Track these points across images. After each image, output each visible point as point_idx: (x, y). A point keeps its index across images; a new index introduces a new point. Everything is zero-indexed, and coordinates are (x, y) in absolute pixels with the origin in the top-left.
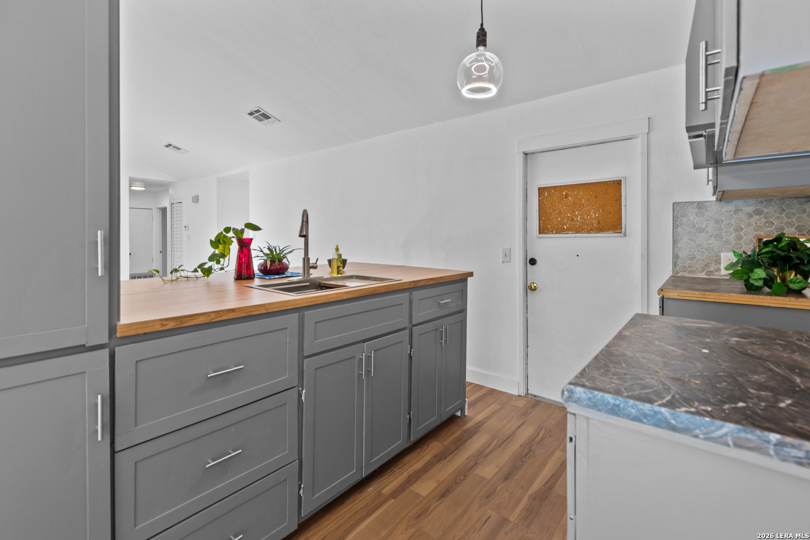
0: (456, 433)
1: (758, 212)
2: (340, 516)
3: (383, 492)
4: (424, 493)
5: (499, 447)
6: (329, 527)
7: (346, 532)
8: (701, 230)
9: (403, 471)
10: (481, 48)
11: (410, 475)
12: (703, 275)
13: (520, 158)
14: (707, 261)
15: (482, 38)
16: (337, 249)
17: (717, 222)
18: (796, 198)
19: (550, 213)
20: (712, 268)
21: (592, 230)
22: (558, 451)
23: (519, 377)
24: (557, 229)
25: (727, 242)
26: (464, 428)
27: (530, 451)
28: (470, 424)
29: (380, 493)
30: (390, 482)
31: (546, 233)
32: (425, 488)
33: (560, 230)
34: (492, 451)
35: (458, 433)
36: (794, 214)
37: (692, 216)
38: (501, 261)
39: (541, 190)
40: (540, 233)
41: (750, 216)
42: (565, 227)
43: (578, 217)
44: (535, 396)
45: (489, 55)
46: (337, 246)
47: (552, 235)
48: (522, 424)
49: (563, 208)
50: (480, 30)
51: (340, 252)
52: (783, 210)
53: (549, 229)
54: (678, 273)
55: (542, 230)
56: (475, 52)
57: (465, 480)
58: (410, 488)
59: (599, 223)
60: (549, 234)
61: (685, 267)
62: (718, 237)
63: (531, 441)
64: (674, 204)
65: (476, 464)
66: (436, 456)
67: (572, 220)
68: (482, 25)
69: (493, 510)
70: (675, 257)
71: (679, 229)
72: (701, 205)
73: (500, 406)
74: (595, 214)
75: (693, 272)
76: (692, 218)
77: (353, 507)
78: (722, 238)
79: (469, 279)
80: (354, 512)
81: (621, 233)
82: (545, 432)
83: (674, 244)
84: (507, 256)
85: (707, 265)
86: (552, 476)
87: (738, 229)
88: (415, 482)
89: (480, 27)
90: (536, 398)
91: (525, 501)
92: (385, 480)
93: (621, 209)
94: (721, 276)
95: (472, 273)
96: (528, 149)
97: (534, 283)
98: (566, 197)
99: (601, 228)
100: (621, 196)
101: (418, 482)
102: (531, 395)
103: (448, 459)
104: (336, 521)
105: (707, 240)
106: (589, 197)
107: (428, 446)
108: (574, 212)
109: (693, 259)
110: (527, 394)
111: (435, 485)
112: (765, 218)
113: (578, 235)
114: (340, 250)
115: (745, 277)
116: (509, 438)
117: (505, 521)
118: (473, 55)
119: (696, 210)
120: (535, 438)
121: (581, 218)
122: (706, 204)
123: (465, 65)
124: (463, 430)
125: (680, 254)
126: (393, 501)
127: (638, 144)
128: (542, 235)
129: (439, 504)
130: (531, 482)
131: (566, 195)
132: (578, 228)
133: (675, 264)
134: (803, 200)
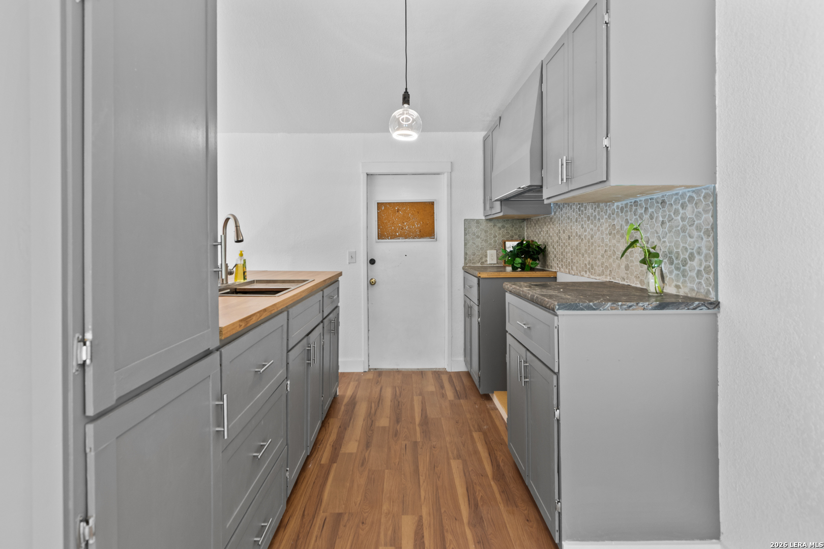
0: (342, 408)
1: (503, 227)
2: (303, 491)
3: (323, 462)
4: (355, 451)
5: (378, 406)
6: (301, 501)
7: (319, 497)
8: (478, 237)
9: (325, 445)
10: (406, 106)
11: (333, 446)
12: (479, 265)
13: (363, 178)
14: (481, 256)
15: (406, 99)
16: (241, 255)
17: (486, 232)
18: (518, 219)
19: (386, 223)
20: (483, 260)
21: (416, 236)
22: (415, 397)
23: (364, 358)
24: (391, 236)
25: (490, 244)
26: (344, 403)
27: (399, 402)
28: (346, 401)
29: (321, 464)
30: (322, 455)
31: (383, 239)
32: (351, 446)
33: (393, 237)
34: (376, 411)
35: (343, 408)
36: (517, 229)
37: (474, 229)
38: (348, 262)
39: (380, 205)
40: (379, 239)
41: (500, 229)
42: (397, 234)
43: (406, 227)
44: (375, 369)
45: (412, 112)
46: (241, 252)
47: (388, 240)
48: (381, 389)
49: (396, 220)
50: (405, 92)
51: (245, 257)
52: (513, 226)
53: (385, 236)
54: (467, 264)
55: (381, 236)
56: (401, 108)
57: (373, 432)
58: (340, 452)
59: (420, 232)
60: (386, 239)
61: (470, 260)
62: (486, 241)
63: (395, 397)
64: (465, 220)
65: (372, 421)
66: (340, 427)
67: (402, 228)
68: (406, 89)
69: (404, 440)
70: (466, 254)
71: (467, 236)
72: (478, 221)
73: (357, 382)
74: (418, 225)
75: (474, 263)
76: (474, 230)
77: (308, 482)
78: (488, 241)
79: (340, 279)
80: (312, 484)
81: (434, 238)
82: (399, 388)
83: (465, 246)
84: (353, 258)
85: (481, 258)
86: (422, 411)
87: (495, 237)
88: (341, 448)
89: (405, 91)
90: (377, 370)
91: (418, 429)
92: (317, 456)
93: (434, 222)
94: (488, 264)
95: (342, 272)
96: (370, 172)
97: (372, 279)
98: (398, 211)
99: (421, 236)
100: (434, 213)
101: (342, 447)
102: (372, 369)
103: (351, 425)
104: (304, 494)
105: (481, 243)
106: (414, 212)
107: (329, 423)
108: (403, 223)
109: (474, 255)
110: (369, 369)
111: (357, 444)
112: (506, 230)
113: (407, 240)
114: (244, 256)
115: (512, 263)
116: (380, 400)
117: (415, 444)
118: (400, 111)
119: (476, 224)
120: (396, 394)
121: (408, 228)
122: (480, 221)
123: (395, 116)
124: (345, 405)
125: (468, 252)
126: (335, 465)
127: (444, 179)
128: (380, 240)
129: (370, 452)
130: (413, 418)
131: (398, 209)
132: (407, 235)
133: (465, 259)
134: (521, 221)
